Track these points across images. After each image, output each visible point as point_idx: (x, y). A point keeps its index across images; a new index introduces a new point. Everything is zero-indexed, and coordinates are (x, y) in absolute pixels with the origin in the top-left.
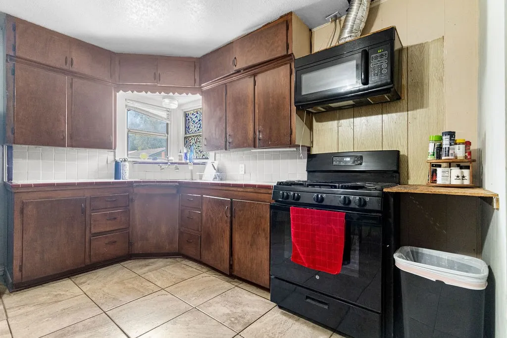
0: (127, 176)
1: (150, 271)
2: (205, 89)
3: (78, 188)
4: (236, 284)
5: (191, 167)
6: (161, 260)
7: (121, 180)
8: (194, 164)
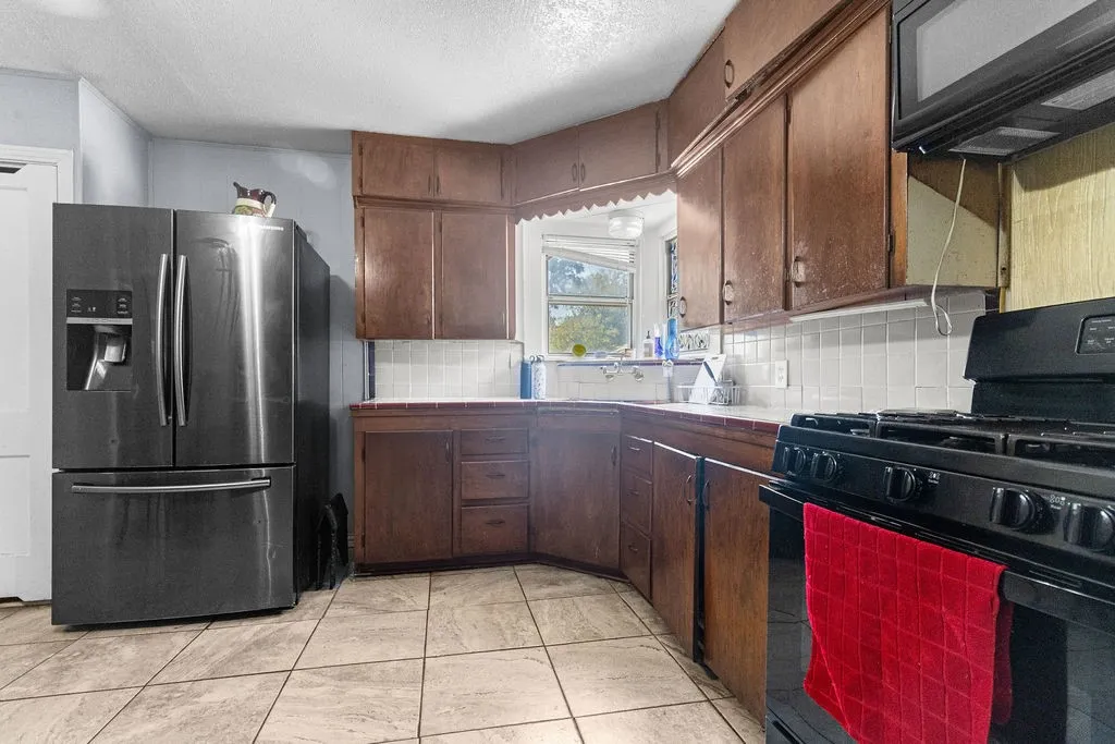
0: (545, 391)
1: (551, 597)
2: (681, 172)
3: (439, 412)
4: (711, 694)
5: (667, 372)
6: (585, 577)
7: (533, 400)
8: (677, 363)
